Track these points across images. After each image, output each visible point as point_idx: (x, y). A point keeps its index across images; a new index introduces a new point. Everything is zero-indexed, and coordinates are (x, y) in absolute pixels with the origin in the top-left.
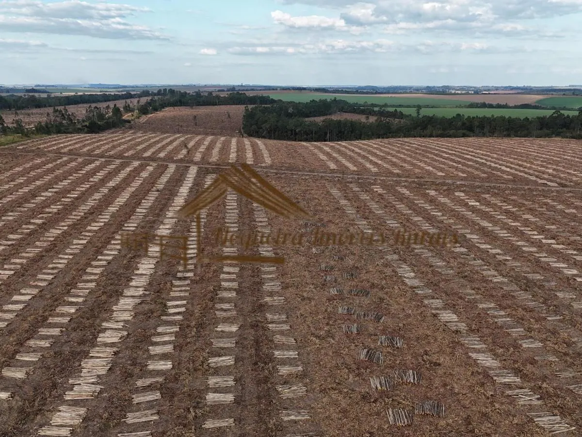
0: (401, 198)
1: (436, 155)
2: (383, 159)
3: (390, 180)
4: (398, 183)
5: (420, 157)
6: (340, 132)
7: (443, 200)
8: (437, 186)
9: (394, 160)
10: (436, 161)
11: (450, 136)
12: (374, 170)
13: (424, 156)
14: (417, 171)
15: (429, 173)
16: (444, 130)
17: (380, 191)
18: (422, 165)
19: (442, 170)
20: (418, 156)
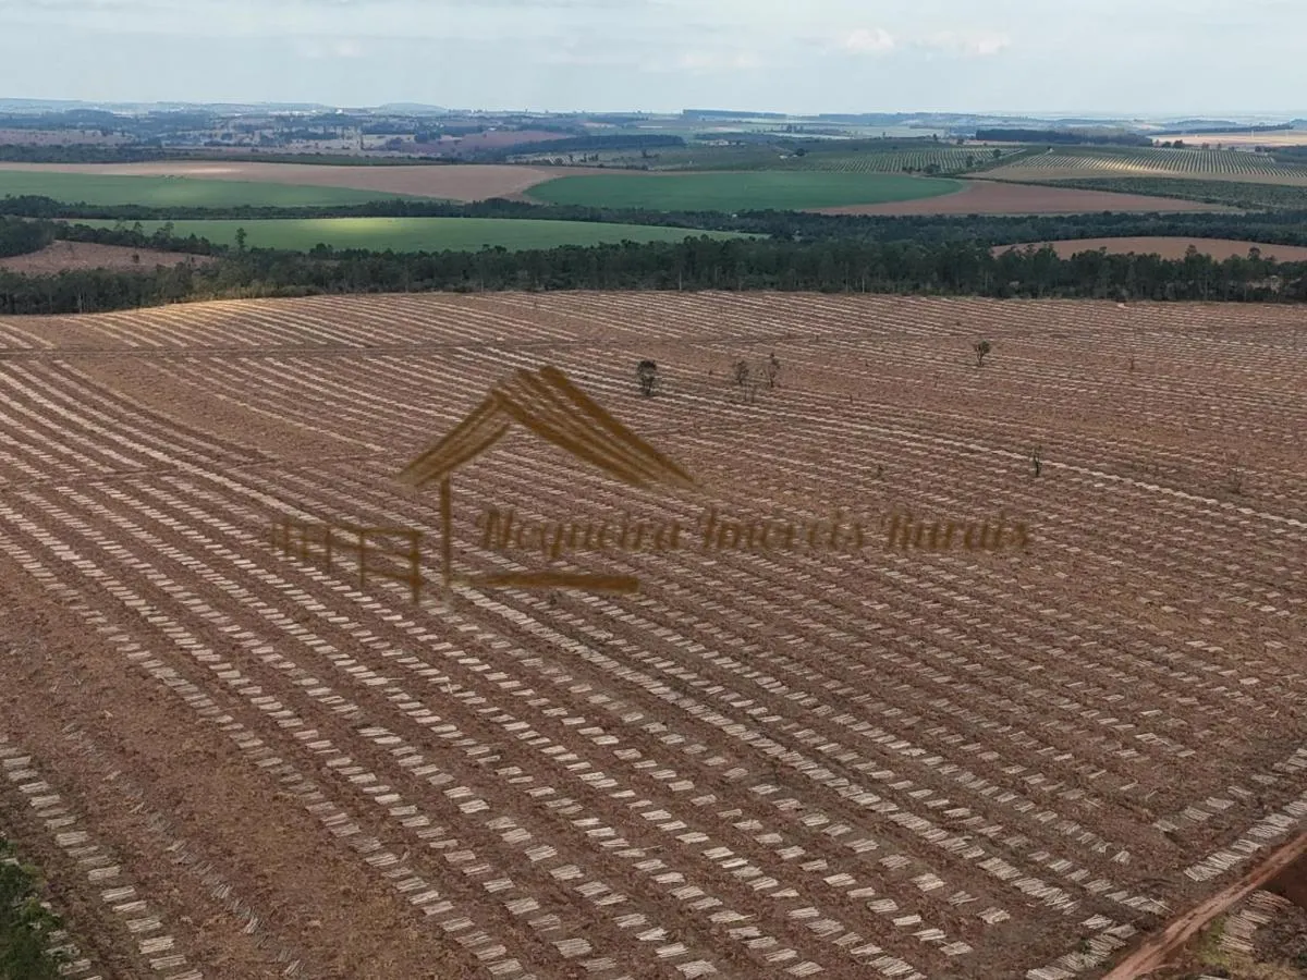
0: (216, 365)
1: (255, 325)
2: (189, 333)
3: (203, 353)
4: (212, 355)
5: (235, 329)
6: (101, 295)
7: (252, 364)
8: (251, 354)
9: (204, 333)
10: (253, 332)
11: (287, 296)
12: (184, 345)
13: (240, 327)
14: (231, 343)
15: (243, 344)
16: (279, 285)
17: (195, 361)
18: (237, 337)
19: (257, 340)
20: (233, 328)
